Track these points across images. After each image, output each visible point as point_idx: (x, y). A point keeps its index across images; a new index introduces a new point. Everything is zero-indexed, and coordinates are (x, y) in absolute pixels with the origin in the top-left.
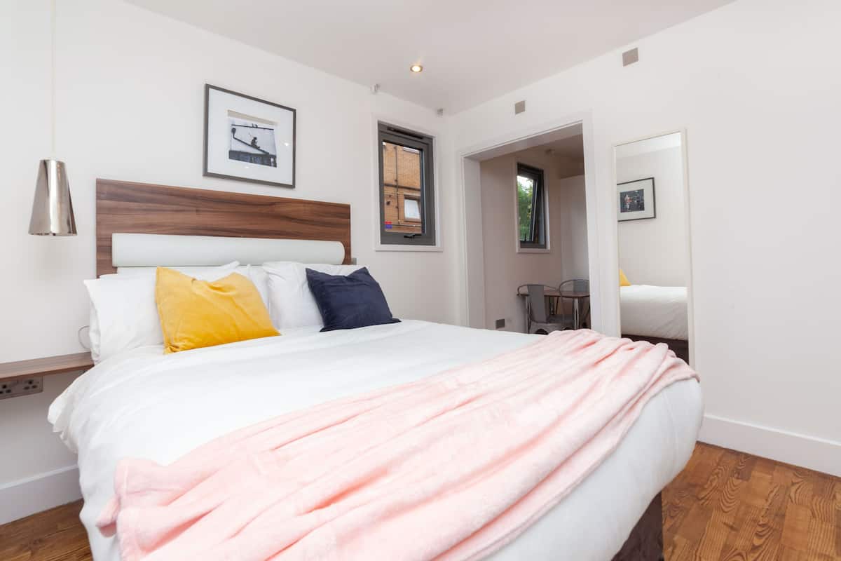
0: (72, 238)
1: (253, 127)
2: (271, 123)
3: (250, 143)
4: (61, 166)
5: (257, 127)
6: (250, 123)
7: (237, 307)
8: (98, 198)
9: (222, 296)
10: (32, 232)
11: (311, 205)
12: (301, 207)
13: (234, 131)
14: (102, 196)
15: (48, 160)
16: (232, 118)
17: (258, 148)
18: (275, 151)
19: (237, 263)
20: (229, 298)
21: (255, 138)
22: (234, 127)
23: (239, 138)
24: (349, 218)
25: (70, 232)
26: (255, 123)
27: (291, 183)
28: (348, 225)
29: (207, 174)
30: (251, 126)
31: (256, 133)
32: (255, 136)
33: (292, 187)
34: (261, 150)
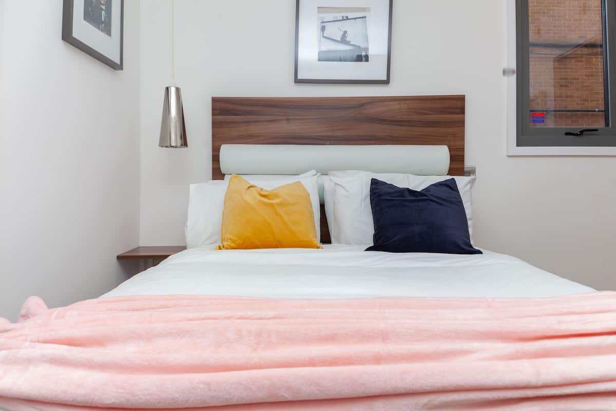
0: (184, 149)
1: (343, 20)
2: (364, 10)
3: (339, 39)
4: (178, 90)
5: (347, 19)
6: (339, 16)
7: (277, 214)
8: (213, 114)
9: (265, 204)
10: (161, 145)
11: (407, 102)
12: (396, 106)
13: (323, 29)
14: (216, 112)
15: (170, 87)
16: (322, 15)
17: (348, 43)
18: (367, 41)
19: (314, 172)
20: (271, 205)
21: (345, 32)
22: (323, 24)
23: (328, 36)
24: (463, 113)
25: (182, 145)
26: (345, 15)
27: (385, 78)
28: (462, 123)
29: (297, 81)
30: (341, 19)
31: (346, 25)
32: (345, 30)
33: (386, 82)
34: (352, 45)
